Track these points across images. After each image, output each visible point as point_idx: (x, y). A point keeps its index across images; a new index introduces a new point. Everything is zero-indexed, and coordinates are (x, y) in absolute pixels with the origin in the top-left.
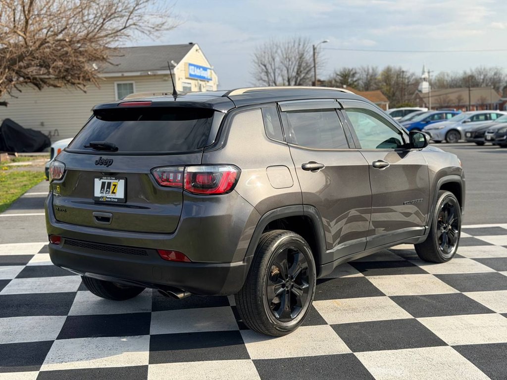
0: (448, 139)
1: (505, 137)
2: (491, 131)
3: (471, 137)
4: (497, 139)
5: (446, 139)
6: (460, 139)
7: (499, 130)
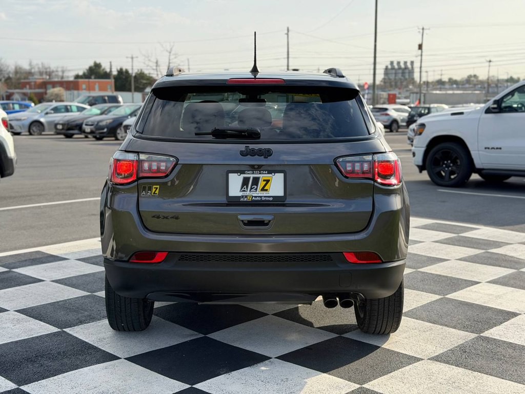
0: (31, 131)
1: (105, 130)
2: (90, 123)
3: (63, 129)
4: (98, 132)
5: (29, 131)
6: (44, 131)
7: (98, 122)
